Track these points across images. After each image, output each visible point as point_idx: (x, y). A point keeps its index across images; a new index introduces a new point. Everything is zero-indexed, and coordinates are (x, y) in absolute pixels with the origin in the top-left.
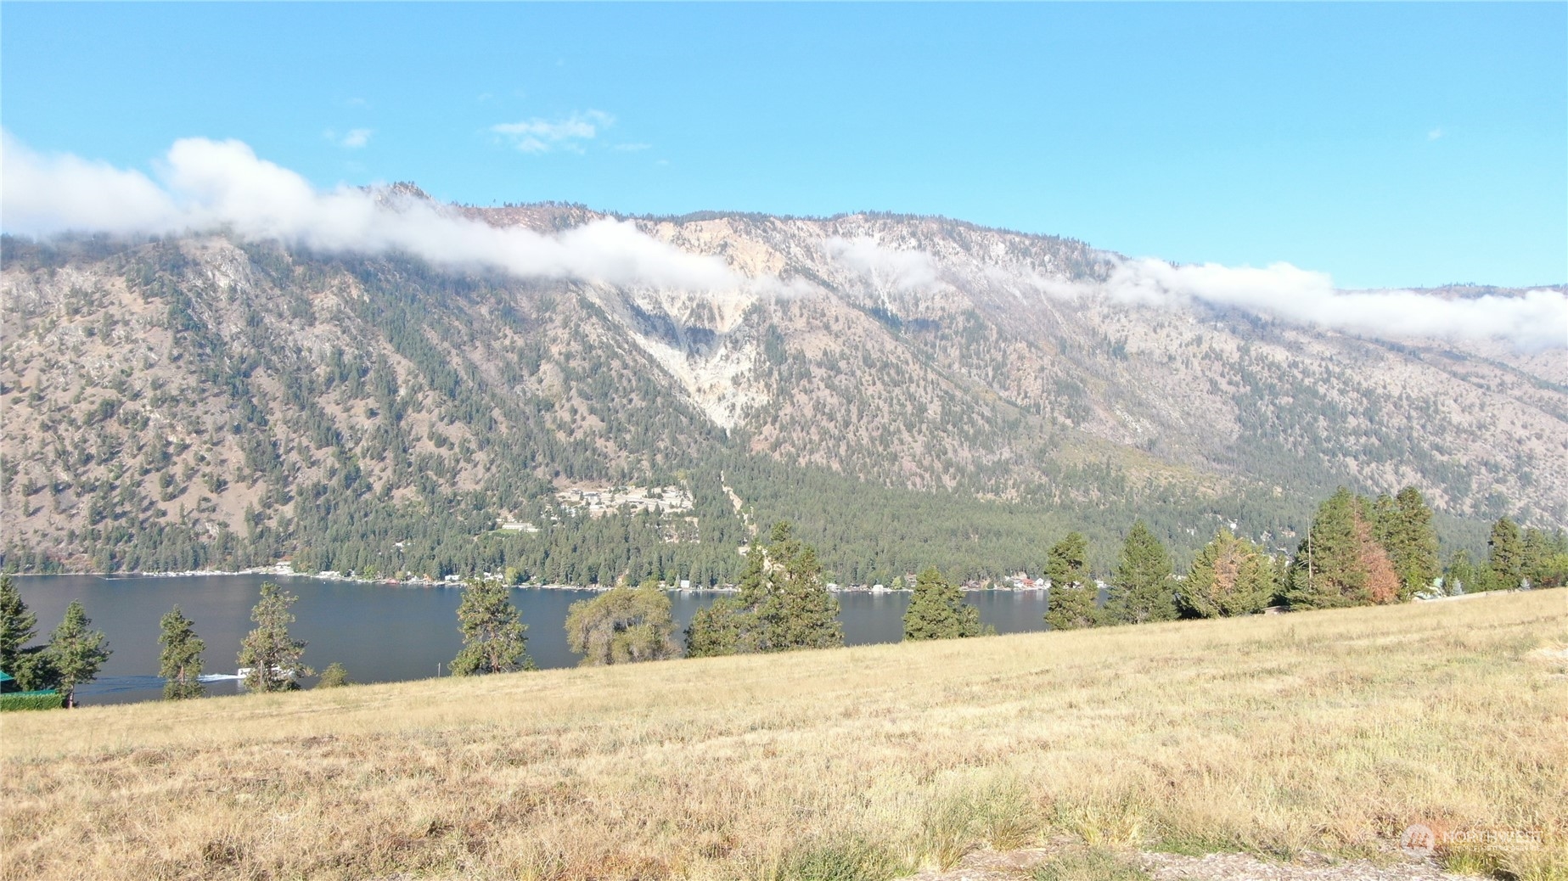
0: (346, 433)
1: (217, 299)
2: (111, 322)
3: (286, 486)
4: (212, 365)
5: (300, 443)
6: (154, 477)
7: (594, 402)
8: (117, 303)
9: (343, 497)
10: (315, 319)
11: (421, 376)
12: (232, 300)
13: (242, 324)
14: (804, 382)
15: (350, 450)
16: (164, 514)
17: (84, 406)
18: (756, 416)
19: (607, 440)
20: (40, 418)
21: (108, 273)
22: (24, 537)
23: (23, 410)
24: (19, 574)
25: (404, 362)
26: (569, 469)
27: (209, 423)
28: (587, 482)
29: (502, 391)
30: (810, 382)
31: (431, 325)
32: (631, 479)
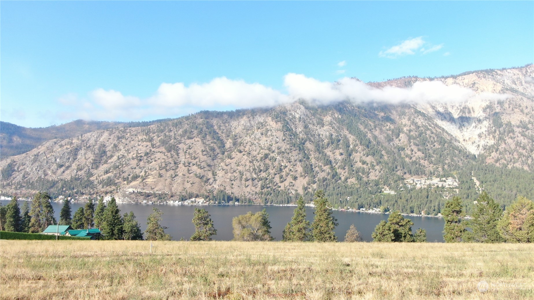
0: (333, 161)
1: (296, 121)
2: (267, 131)
3: (314, 178)
4: (294, 141)
5: (319, 164)
6: (278, 176)
7: (420, 147)
8: (269, 125)
9: (332, 182)
10: (324, 125)
11: (357, 141)
12: (300, 121)
13: (302, 128)
14: (511, 134)
15: (334, 166)
16: (280, 187)
17: (260, 155)
18: (488, 149)
19: (425, 161)
20: (249, 159)
21: (267, 117)
22: (245, 193)
23: (245, 157)
24: (243, 204)
25: (352, 137)
26: (409, 171)
27: (292, 159)
28: (417, 176)
29: (386, 144)
30: (514, 134)
31: (361, 124)
32: (434, 175)
